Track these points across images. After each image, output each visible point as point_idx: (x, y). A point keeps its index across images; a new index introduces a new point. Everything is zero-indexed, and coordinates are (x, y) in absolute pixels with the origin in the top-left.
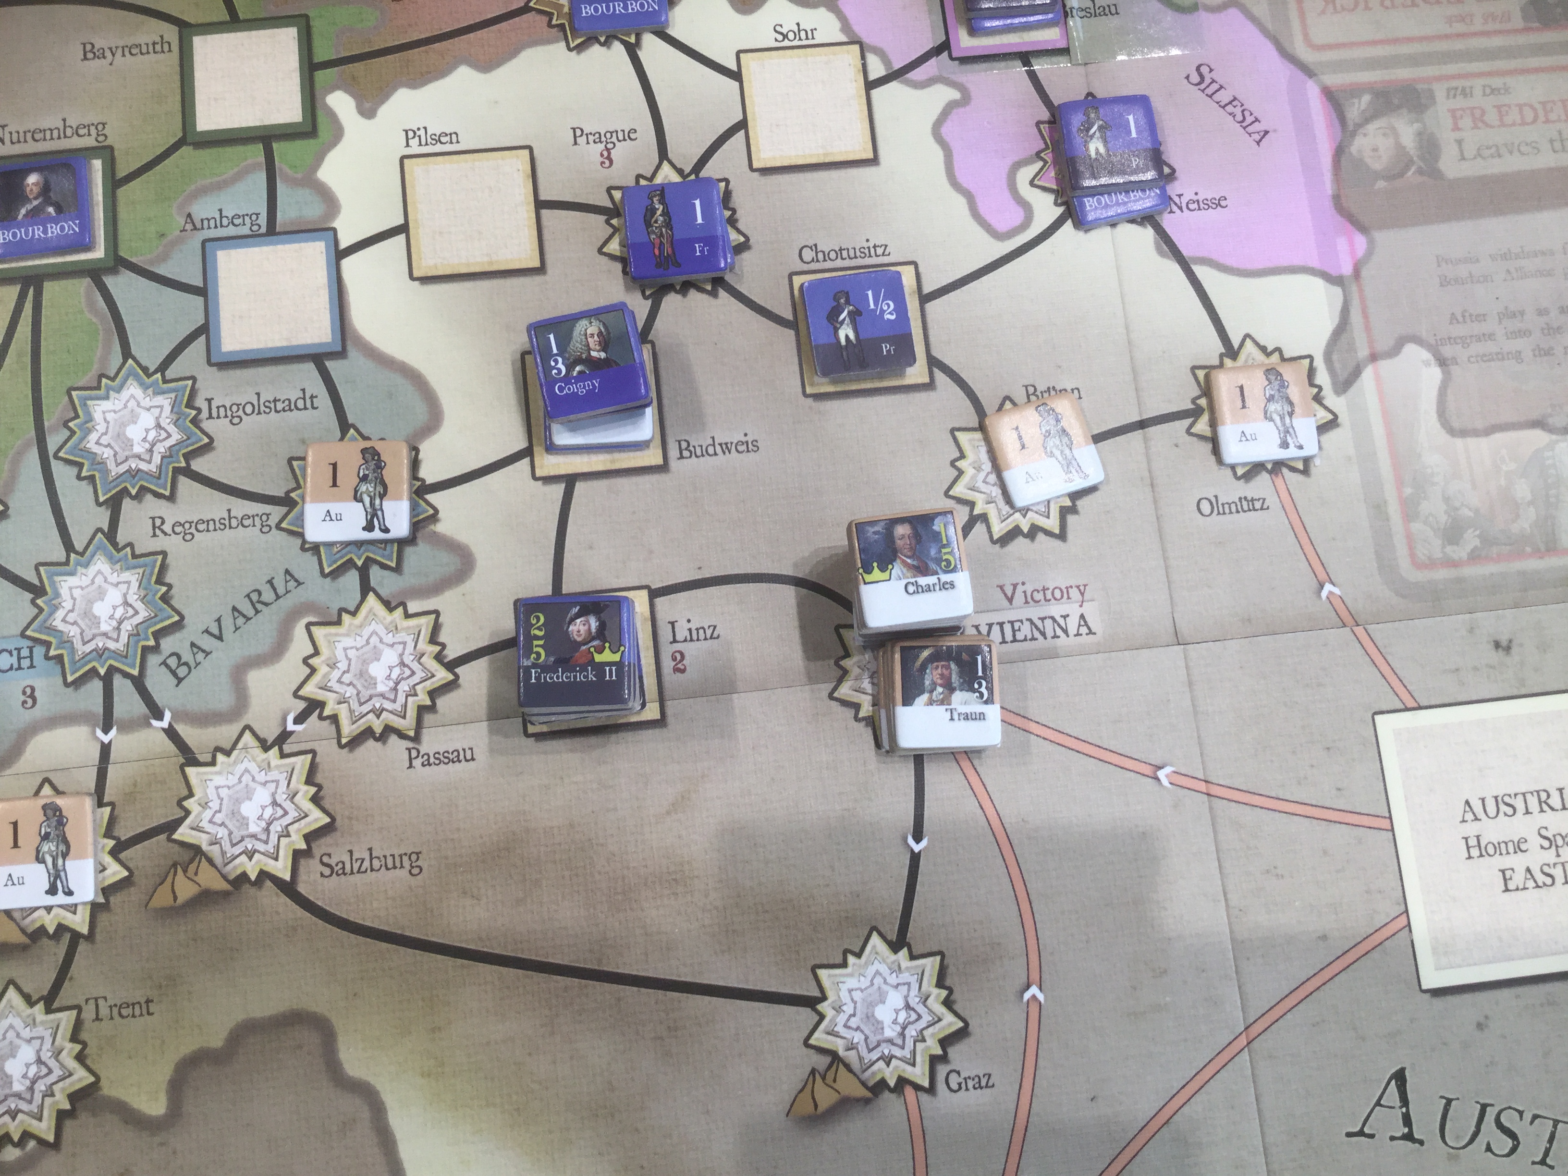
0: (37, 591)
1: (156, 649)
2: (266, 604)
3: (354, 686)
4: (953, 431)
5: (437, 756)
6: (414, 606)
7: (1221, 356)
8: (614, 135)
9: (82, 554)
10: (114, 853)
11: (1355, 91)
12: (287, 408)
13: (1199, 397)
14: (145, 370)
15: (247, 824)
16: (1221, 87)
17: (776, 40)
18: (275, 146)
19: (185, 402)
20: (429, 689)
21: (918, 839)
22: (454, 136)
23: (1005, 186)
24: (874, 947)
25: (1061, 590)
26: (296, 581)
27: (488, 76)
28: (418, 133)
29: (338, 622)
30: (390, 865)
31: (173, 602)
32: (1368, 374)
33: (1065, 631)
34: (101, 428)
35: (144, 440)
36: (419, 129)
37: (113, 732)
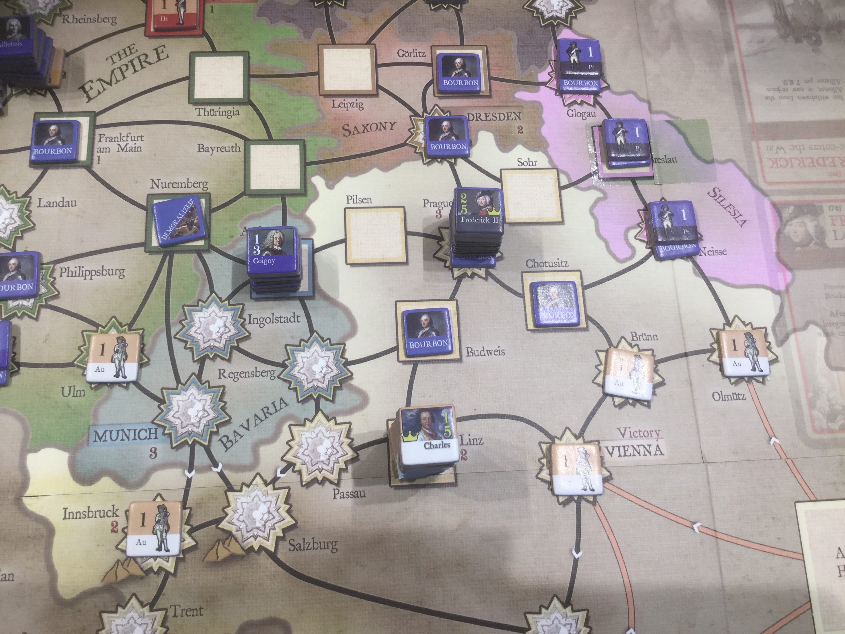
0: (161, 401)
1: (217, 433)
2: (271, 414)
3: (310, 457)
4: (597, 351)
5: (347, 493)
6: (339, 420)
7: (724, 325)
8: (443, 203)
9: (184, 385)
10: (189, 533)
11: (787, 204)
12: (286, 321)
13: (713, 343)
14: (220, 299)
15: (255, 522)
16: (724, 199)
17: (518, 165)
18: (287, 199)
19: (238, 315)
20: (345, 460)
21: (577, 551)
22: (369, 200)
23: (623, 238)
24: (555, 605)
25: (648, 432)
26: (285, 404)
27: (386, 173)
28: (353, 197)
29: (304, 425)
30: (322, 547)
31: (227, 411)
32: (792, 337)
33: (650, 453)
34: (198, 325)
35: (218, 332)
36: (353, 196)
37: (193, 472)
